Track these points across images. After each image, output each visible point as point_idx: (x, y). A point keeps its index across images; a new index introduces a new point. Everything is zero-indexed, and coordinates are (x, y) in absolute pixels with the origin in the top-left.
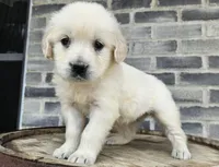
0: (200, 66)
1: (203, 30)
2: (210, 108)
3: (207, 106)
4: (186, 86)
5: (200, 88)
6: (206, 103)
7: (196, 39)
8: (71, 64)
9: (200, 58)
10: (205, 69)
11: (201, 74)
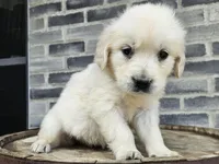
0: (203, 54)
1: (205, 15)
2: (216, 97)
3: (212, 96)
4: (189, 75)
5: (205, 77)
6: (211, 92)
7: (198, 24)
9: (203, 46)
10: (209, 56)
11: (205, 62)
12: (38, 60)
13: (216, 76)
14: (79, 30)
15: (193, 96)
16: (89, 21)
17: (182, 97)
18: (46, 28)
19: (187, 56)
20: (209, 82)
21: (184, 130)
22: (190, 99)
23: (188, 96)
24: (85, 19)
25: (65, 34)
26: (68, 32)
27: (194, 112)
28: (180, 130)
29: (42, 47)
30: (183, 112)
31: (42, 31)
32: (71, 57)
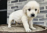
3: (45, 18)
5: (44, 14)
6: (45, 17)
7: (43, 2)
8: (31, 14)
9: (44, 7)
10: (45, 9)
11: (44, 11)
12: (9, 10)
13: (46, 14)
14: (17, 4)
15: (41, 18)
16: (19, 2)
17: (38, 18)
18: (11, 3)
19: (40, 9)
20: (45, 15)
21: (37, 26)
22: (40, 19)
23: (40, 18)
24: (19, 1)
25: (14, 5)
27: (41, 22)
28: (36, 26)
29: (10, 7)
30: (39, 22)
31: (10, 4)
32: (16, 9)
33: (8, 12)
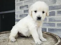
18: (19, 2)
23: (58, 23)
26: (24, 3)
29: (18, 7)
32: (25, 10)
33: (16, 13)
